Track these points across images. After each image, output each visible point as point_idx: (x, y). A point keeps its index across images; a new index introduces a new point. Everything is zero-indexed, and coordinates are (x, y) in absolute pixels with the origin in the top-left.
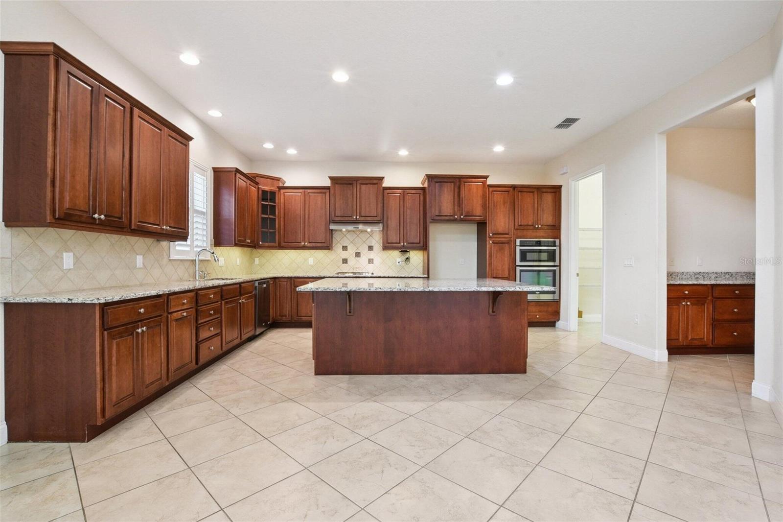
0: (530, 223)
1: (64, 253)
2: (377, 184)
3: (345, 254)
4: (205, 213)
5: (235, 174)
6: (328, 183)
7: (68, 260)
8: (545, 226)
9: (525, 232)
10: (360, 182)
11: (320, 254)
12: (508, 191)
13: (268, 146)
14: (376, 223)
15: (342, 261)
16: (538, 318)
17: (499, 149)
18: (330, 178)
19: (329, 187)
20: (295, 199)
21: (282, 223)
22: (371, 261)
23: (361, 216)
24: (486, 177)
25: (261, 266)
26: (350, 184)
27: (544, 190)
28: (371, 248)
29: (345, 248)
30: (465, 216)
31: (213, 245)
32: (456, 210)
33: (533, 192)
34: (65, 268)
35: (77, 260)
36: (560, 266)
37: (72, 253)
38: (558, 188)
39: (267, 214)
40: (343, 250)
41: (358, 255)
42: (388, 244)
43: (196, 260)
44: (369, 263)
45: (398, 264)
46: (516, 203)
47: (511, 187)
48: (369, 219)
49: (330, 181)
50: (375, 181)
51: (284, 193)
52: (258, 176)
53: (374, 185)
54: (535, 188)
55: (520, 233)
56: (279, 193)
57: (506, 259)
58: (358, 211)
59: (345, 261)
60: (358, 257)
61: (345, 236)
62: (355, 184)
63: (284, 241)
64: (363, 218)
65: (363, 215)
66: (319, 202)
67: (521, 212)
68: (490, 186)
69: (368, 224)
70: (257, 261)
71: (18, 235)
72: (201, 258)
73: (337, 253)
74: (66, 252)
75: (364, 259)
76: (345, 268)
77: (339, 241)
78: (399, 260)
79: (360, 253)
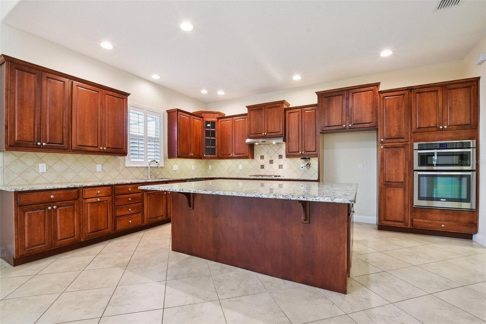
0: (432, 125)
1: (40, 164)
2: (279, 106)
3: (262, 162)
4: (159, 138)
5: (177, 113)
6: (246, 111)
7: (42, 167)
8: (453, 127)
9: (426, 135)
10: (267, 107)
11: (245, 162)
12: (404, 95)
13: (204, 92)
14: (280, 137)
15: (260, 167)
16: (443, 227)
17: (386, 53)
18: (247, 107)
19: (247, 114)
20: (227, 125)
21: (220, 142)
22: (281, 167)
23: (268, 133)
24: (377, 85)
25: (213, 170)
26: (260, 109)
27: (453, 86)
28: (280, 157)
29: (262, 157)
30: (354, 124)
31: (168, 158)
32: (344, 120)
33: (436, 91)
34: (40, 172)
35: (49, 168)
36: (477, 170)
37: (45, 164)
38: (473, 81)
39: (209, 137)
40: (261, 159)
41: (271, 162)
42: (289, 153)
43: (148, 167)
44: (279, 168)
45: (301, 169)
46: (413, 105)
47: (407, 90)
48: (273, 134)
49: (247, 109)
50: (278, 105)
51: (221, 121)
52: (203, 113)
53: (277, 108)
54: (439, 86)
55: (418, 136)
56: (217, 123)
57: (401, 164)
58: (266, 129)
59: (262, 167)
60: (271, 163)
61: (262, 148)
62: (263, 109)
63: (221, 154)
64: (269, 134)
65: (269, 132)
66: (241, 125)
67: (419, 114)
68: (381, 92)
69: (274, 138)
70: (210, 167)
71: (8, 155)
72: (151, 165)
73: (258, 161)
74: (41, 163)
75: (275, 165)
76: (262, 172)
77: (258, 153)
78: (302, 165)
79: (273, 160)
